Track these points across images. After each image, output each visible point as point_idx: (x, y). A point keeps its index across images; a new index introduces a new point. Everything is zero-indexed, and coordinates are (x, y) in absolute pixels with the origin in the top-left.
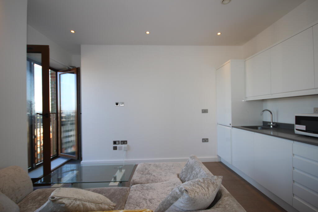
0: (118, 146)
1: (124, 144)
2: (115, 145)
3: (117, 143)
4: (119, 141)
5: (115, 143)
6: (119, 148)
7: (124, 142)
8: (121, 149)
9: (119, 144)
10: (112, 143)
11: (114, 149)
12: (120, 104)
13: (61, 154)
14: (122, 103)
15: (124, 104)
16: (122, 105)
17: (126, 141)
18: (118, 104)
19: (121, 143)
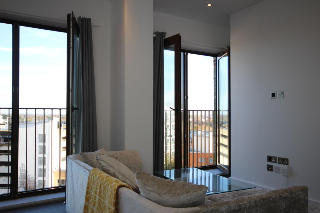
0: (275, 165)
1: (283, 163)
2: (270, 164)
3: (273, 160)
4: (276, 157)
5: (270, 159)
6: (275, 169)
7: (284, 161)
8: (278, 171)
9: (276, 162)
10: (266, 159)
11: (268, 169)
12: (277, 95)
13: (218, 164)
14: (281, 93)
15: (283, 94)
16: (281, 96)
17: (287, 160)
18: (275, 94)
19: (280, 162)
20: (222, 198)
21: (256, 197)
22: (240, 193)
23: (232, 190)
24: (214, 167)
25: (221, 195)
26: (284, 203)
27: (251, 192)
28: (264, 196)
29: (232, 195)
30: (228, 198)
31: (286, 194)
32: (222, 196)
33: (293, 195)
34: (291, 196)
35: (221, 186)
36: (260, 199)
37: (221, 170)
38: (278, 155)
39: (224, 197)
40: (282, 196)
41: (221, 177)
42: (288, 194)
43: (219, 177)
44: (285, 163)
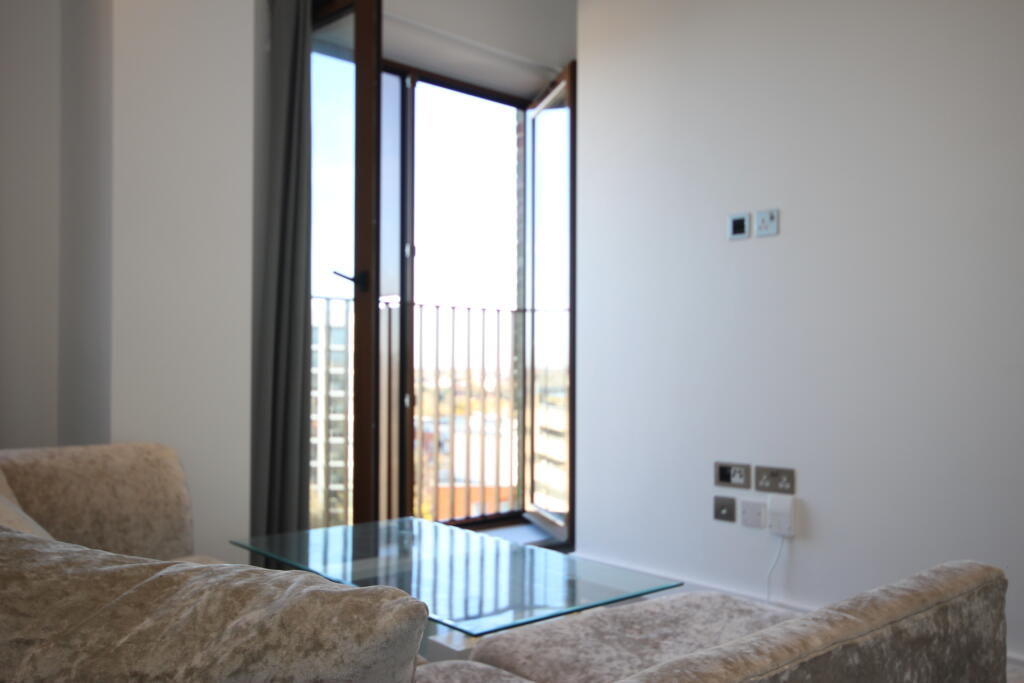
0: (743, 497)
1: (775, 488)
2: (726, 492)
3: (736, 479)
4: (747, 468)
5: (724, 474)
6: (744, 512)
7: (778, 479)
8: (755, 521)
9: (746, 485)
10: (711, 474)
11: (718, 515)
12: (753, 226)
13: (529, 507)
14: (767, 218)
15: (775, 220)
16: (766, 228)
17: (790, 475)
18: (746, 224)
19: (761, 483)
20: (542, 649)
21: (773, 656)
22: (627, 614)
23: (582, 601)
24: (516, 518)
25: (539, 634)
26: (912, 675)
27: (673, 607)
28: (817, 643)
29: (590, 631)
30: (573, 646)
31: (922, 616)
32: (541, 639)
33: (950, 618)
34: (942, 632)
35: (539, 586)
36: (794, 666)
37: (539, 529)
38: (757, 458)
39: (556, 643)
40: (905, 631)
41: (541, 553)
42: (928, 618)
43: (532, 552)
44: (781, 485)
